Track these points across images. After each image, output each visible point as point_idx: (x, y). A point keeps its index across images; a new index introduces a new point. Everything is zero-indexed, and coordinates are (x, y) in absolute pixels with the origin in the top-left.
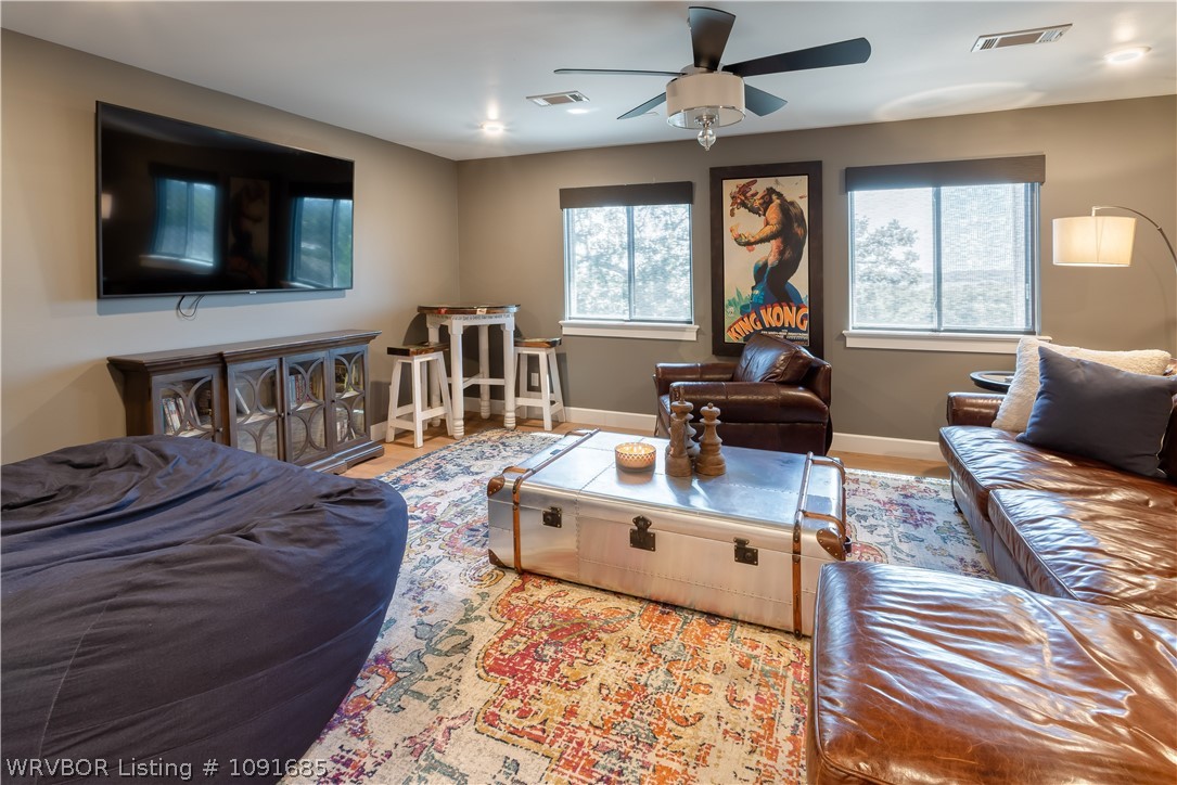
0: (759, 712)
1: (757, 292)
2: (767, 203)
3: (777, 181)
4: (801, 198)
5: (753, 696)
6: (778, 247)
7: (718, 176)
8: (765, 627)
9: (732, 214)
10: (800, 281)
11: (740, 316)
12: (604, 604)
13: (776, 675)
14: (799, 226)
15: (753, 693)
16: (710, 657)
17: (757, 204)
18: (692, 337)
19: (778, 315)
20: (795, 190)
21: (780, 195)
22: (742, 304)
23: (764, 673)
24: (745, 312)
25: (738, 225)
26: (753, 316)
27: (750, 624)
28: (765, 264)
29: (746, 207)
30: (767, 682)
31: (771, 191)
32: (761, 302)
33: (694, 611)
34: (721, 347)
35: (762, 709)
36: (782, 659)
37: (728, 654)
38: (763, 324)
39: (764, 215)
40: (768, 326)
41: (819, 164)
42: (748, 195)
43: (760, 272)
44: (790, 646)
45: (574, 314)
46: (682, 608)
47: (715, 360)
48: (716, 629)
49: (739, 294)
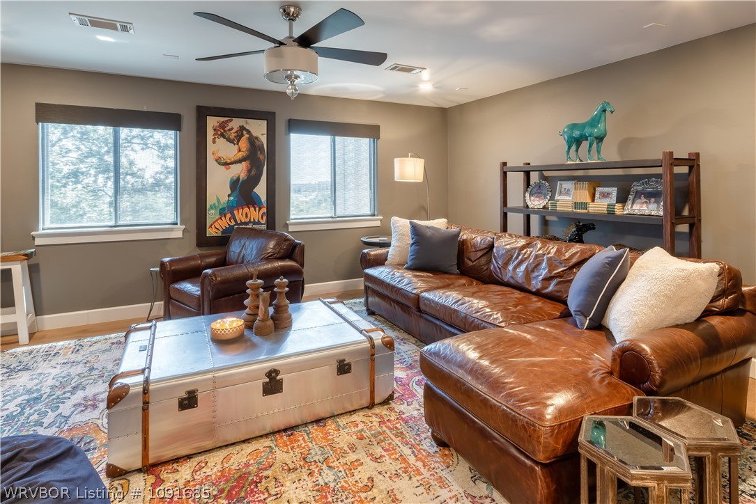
0: (393, 457)
1: (232, 198)
2: (239, 136)
3: (246, 122)
4: (262, 135)
5: (382, 451)
6: (247, 167)
7: (203, 113)
8: (350, 412)
9: (214, 142)
10: (261, 190)
11: (219, 216)
12: (243, 452)
13: (379, 433)
14: (261, 153)
15: (380, 449)
16: (341, 445)
17: (232, 136)
18: (180, 235)
19: (246, 214)
20: (259, 129)
21: (248, 132)
22: (221, 207)
23: (375, 436)
24: (222, 213)
25: (218, 150)
26: (229, 216)
27: (341, 414)
28: (238, 179)
29: (225, 138)
30: (380, 439)
31: (242, 128)
32: (235, 205)
33: (306, 424)
34: (203, 240)
35: (392, 454)
36: (374, 423)
37: (348, 437)
38: (235, 221)
39: (238, 144)
40: (239, 222)
41: (273, 114)
42: (226, 129)
43: (234, 184)
44: (370, 415)
45: (48, 225)
46: (297, 426)
47: (198, 252)
48: (328, 427)
49: (218, 200)
